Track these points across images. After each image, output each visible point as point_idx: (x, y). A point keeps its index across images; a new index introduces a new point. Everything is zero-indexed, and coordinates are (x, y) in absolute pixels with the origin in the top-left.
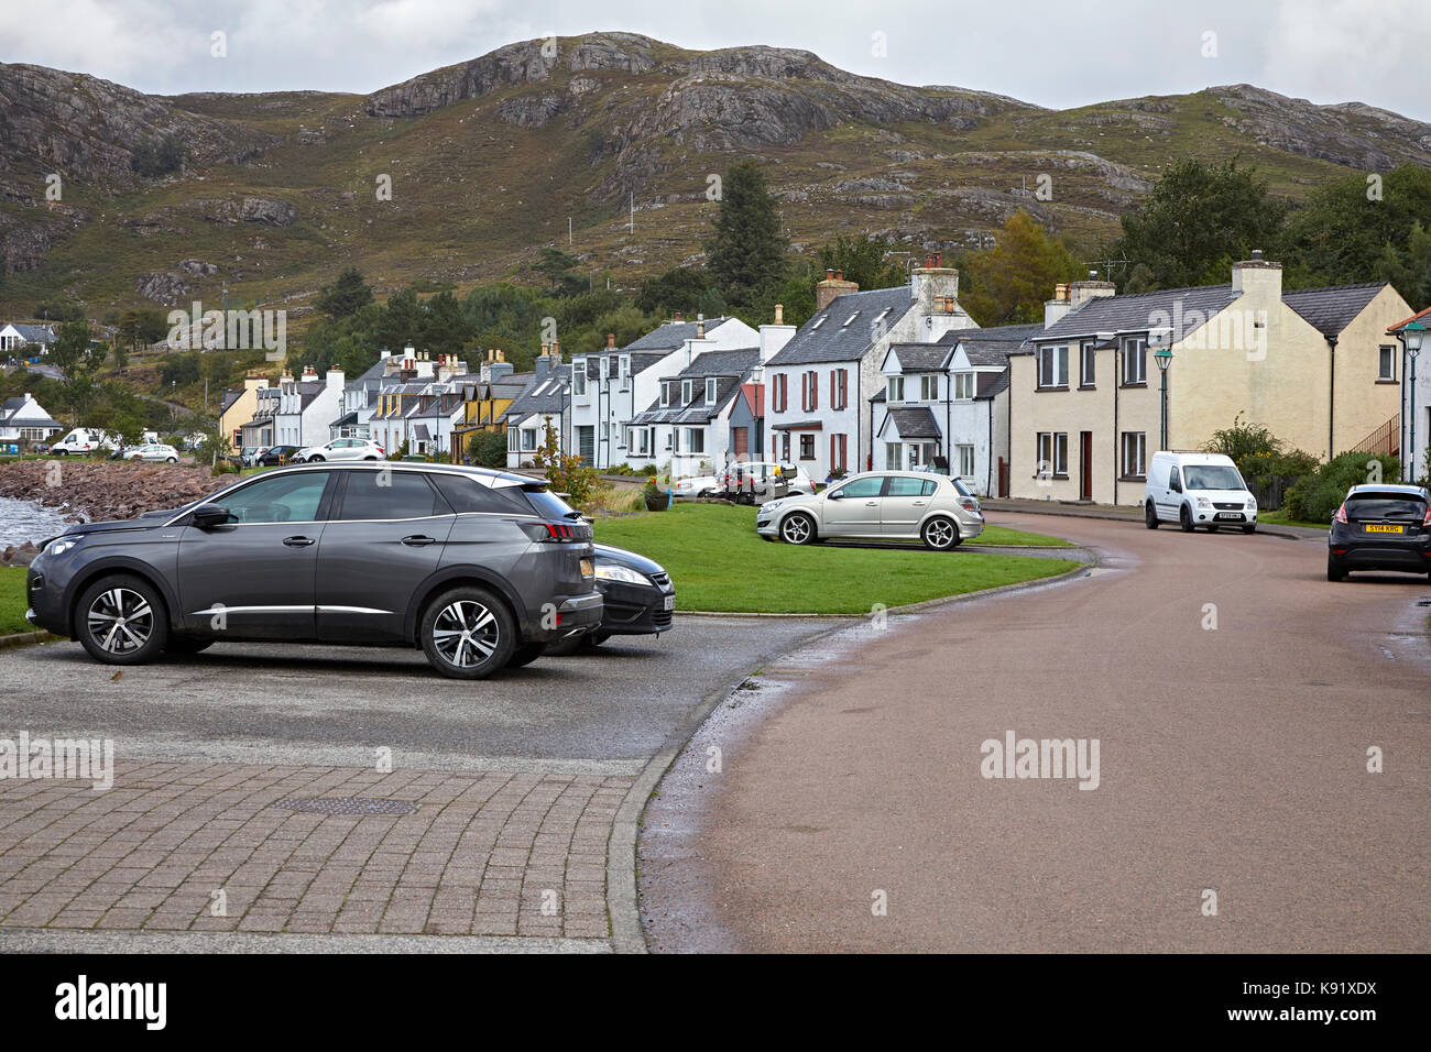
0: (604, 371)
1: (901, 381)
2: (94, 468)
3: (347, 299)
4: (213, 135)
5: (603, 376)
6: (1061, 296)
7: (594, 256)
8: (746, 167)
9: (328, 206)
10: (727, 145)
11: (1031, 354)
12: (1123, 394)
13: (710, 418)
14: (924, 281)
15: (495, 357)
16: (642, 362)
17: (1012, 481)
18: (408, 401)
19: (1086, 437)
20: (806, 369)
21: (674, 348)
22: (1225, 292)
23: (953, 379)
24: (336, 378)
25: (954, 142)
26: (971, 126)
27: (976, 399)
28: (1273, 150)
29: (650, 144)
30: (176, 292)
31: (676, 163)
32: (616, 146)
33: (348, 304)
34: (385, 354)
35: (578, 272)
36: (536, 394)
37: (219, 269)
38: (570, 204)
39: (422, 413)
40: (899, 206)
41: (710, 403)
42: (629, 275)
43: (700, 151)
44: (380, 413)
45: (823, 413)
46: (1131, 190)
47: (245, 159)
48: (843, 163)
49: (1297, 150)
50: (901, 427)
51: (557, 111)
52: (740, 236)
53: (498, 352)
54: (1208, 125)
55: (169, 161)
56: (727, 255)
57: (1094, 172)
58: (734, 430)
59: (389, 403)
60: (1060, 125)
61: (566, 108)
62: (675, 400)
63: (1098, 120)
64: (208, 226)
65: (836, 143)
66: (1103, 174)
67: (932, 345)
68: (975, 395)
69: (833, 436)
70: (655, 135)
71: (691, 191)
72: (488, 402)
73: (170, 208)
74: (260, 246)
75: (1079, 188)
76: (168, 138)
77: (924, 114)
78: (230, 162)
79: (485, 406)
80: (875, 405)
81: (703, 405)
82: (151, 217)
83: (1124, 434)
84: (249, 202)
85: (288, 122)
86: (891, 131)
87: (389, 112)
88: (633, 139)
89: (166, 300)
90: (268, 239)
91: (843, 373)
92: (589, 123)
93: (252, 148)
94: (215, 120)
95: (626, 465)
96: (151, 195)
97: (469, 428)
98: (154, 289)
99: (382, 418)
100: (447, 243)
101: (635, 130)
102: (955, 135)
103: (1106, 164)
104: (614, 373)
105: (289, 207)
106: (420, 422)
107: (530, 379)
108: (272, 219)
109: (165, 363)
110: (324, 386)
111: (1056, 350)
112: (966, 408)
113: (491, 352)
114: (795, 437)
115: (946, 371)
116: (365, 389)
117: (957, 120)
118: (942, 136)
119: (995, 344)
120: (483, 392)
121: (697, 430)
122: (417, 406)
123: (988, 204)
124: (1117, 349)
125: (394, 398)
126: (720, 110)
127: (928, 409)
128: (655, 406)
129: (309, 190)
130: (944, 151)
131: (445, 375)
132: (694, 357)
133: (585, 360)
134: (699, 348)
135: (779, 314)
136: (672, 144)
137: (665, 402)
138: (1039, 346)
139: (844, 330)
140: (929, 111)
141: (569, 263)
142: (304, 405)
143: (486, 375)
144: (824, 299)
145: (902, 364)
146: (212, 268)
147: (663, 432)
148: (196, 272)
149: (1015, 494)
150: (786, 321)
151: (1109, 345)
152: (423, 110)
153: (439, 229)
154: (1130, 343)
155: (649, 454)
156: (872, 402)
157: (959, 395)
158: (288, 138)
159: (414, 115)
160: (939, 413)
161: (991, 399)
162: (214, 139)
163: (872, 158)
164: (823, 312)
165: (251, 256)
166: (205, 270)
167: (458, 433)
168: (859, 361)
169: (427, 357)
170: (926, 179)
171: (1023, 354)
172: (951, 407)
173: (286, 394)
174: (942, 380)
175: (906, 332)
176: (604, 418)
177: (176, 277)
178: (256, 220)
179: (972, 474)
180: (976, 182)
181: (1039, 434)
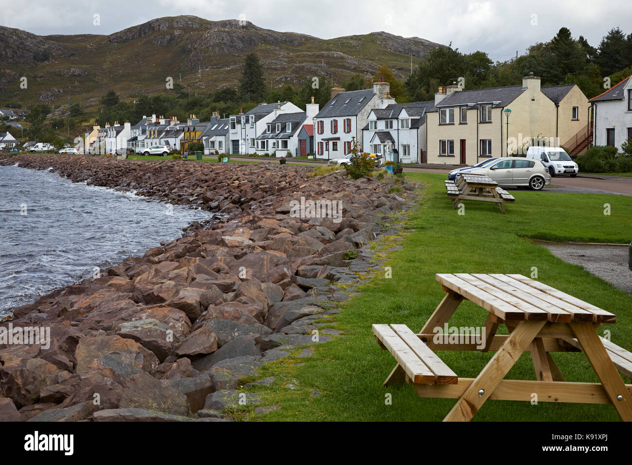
0: (243, 121)
1: (376, 123)
2: (51, 156)
3: (111, 100)
4: (60, 48)
5: (242, 123)
6: (441, 91)
7: (189, 86)
8: (252, 55)
9: (98, 71)
10: (226, 51)
11: (437, 112)
12: (481, 126)
13: (290, 137)
14: (378, 87)
15: (192, 117)
16: (259, 117)
17: (428, 157)
18: (160, 133)
19: (463, 142)
20: (332, 119)
21: (269, 113)
22: (519, 88)
23: (400, 122)
24: (127, 125)
25: (295, 50)
26: (300, 44)
27: (411, 128)
28: (393, 51)
29: (201, 51)
30: (50, 98)
31: (210, 56)
32: (190, 51)
33: (111, 102)
34: (144, 117)
35: (184, 91)
36: (213, 129)
37: (64, 91)
38: (176, 69)
39: (166, 136)
40: (284, 69)
41: (289, 131)
42: (201, 92)
43: (217, 53)
44: (148, 137)
45: (341, 133)
46: (354, 64)
47: (70, 56)
48: (262, 56)
49: (399, 51)
50: (380, 139)
51: (170, 40)
52: (250, 77)
53: (194, 115)
54: (373, 44)
55: (46, 57)
56: (247, 83)
57: (342, 58)
58: (300, 141)
59: (152, 133)
60: (328, 44)
61: (173, 39)
62: (273, 130)
63: (339, 43)
64: (59, 78)
65: (259, 50)
66: (345, 59)
67: (384, 110)
68: (410, 127)
69: (345, 142)
70: (202, 48)
71: (214, 65)
72: (194, 133)
73: (47, 72)
74: (77, 84)
75: (338, 63)
76: (45, 49)
77: (286, 41)
78: (65, 57)
79: (193, 134)
80: (364, 131)
81: (286, 132)
82: (41, 74)
83: (480, 140)
84: (72, 70)
85: (83, 44)
86: (276, 47)
87: (116, 41)
88: (195, 49)
89: (47, 101)
90: (79, 81)
91: (349, 120)
92: (181, 44)
93: (72, 52)
94: (60, 44)
95: (256, 153)
96: (40, 68)
97: (187, 141)
98: (43, 97)
99: (150, 138)
100: (137, 82)
101: (196, 46)
102: (295, 47)
103: (345, 56)
104: (247, 121)
105: (85, 71)
106: (166, 139)
107: (209, 124)
108: (80, 75)
109: (52, 122)
110: (123, 128)
111: (448, 110)
112: (406, 131)
113: (191, 115)
114: (331, 143)
115: (397, 119)
116: (141, 128)
117: (296, 42)
118: (292, 48)
119: (416, 109)
120: (192, 129)
121: (284, 141)
122: (164, 133)
123: (313, 68)
124: (478, 109)
125: (154, 132)
126: (223, 39)
127: (389, 132)
128: (265, 132)
129: (92, 66)
130: (293, 52)
131: (172, 124)
132: (277, 116)
133: (235, 117)
134: (279, 112)
135: (313, 100)
136: (208, 50)
137: (269, 131)
138: (440, 109)
139: (345, 105)
140: (287, 40)
141: (182, 88)
142: (117, 134)
143: (190, 123)
144: (333, 95)
145: (377, 116)
146: (61, 91)
147: (271, 142)
148: (56, 92)
149: (429, 162)
150: (316, 102)
151: (472, 108)
152: (127, 40)
153: (134, 78)
154: (483, 107)
155: (266, 149)
156: (363, 130)
157: (403, 127)
158: (84, 49)
159: (124, 42)
160: (394, 134)
161: (418, 128)
162: (59, 49)
163: (271, 55)
164: (333, 99)
165: (74, 87)
166: (59, 91)
167: (183, 143)
168: (357, 116)
169: (163, 117)
170: (291, 61)
171: (433, 112)
172: (399, 131)
173: (110, 131)
174: (395, 122)
175: (372, 105)
176: (244, 137)
177: (50, 94)
178: (74, 75)
179: (409, 154)
180: (307, 61)
181: (440, 141)
